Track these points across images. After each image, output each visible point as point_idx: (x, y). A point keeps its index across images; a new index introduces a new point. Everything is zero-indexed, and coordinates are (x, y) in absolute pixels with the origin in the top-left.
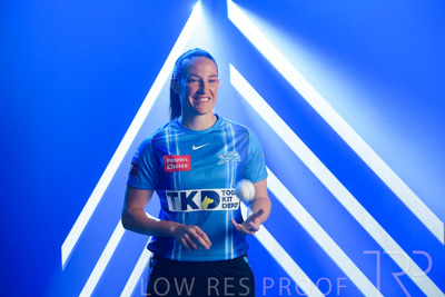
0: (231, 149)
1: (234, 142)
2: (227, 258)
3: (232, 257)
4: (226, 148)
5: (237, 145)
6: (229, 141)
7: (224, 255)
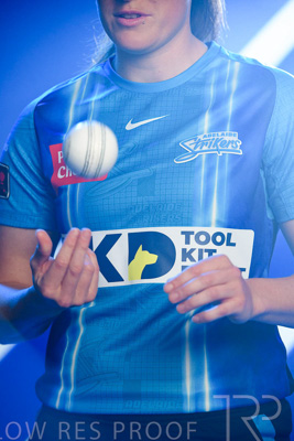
0: (219, 126)
1: (231, 106)
2: (189, 407)
3: (207, 406)
4: (206, 121)
5: (238, 113)
6: (219, 102)
7: (180, 398)
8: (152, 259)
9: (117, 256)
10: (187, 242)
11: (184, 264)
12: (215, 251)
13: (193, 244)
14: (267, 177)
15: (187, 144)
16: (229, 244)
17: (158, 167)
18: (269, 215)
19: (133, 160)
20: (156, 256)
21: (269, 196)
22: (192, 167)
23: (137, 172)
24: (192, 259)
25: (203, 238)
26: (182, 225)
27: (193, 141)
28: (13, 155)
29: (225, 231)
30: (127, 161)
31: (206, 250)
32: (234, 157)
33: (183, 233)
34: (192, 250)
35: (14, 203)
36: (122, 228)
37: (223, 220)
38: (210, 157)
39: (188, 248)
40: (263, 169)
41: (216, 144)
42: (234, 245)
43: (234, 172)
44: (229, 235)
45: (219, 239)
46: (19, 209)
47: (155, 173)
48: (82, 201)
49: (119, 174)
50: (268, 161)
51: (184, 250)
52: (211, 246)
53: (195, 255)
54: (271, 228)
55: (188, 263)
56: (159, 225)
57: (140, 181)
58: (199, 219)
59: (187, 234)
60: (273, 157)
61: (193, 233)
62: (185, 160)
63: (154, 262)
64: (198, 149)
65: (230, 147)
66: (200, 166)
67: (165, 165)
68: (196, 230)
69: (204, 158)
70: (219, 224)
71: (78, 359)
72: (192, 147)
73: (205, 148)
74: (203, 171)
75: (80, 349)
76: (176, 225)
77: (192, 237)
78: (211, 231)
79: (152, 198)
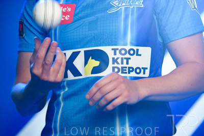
8: (97, 63)
9: (79, 63)
10: (115, 54)
11: (114, 66)
12: (130, 58)
13: (118, 55)
14: (158, 19)
15: (114, 3)
16: (138, 55)
17: (99, 15)
18: (160, 39)
19: (86, 12)
20: (99, 62)
21: (159, 29)
22: (117, 14)
23: (88, 18)
24: (118, 63)
25: (123, 52)
26: (112, 45)
27: (117, 1)
28: (25, 14)
29: (135, 48)
30: (83, 12)
31: (125, 58)
32: (139, 8)
33: (112, 49)
34: (118, 58)
35: (27, 40)
36: (81, 48)
37: (134, 42)
38: (126, 9)
39: (116, 57)
40: (156, 15)
41: (129, 2)
42: (140, 55)
43: (140, 17)
44: (138, 50)
45: (132, 52)
46: (30, 42)
47: (97, 19)
48: (60, 35)
49: (79, 20)
50: (158, 11)
51: (113, 58)
52: (128, 56)
53: (119, 61)
54: (161, 47)
55: (116, 65)
56: (100, 46)
57: (90, 23)
58: (121, 42)
59: (115, 50)
60: (160, 8)
61: (118, 49)
62: (113, 11)
63: (98, 65)
64: (120, 5)
65: (137, 3)
66: (121, 14)
67: (103, 14)
68: (120, 47)
69: (123, 9)
70: (132, 44)
71: (61, 119)
72: (117, 4)
73: (124, 4)
74: (123, 16)
75: (62, 113)
76: (109, 45)
77: (118, 51)
78: (128, 48)
79: (96, 32)
